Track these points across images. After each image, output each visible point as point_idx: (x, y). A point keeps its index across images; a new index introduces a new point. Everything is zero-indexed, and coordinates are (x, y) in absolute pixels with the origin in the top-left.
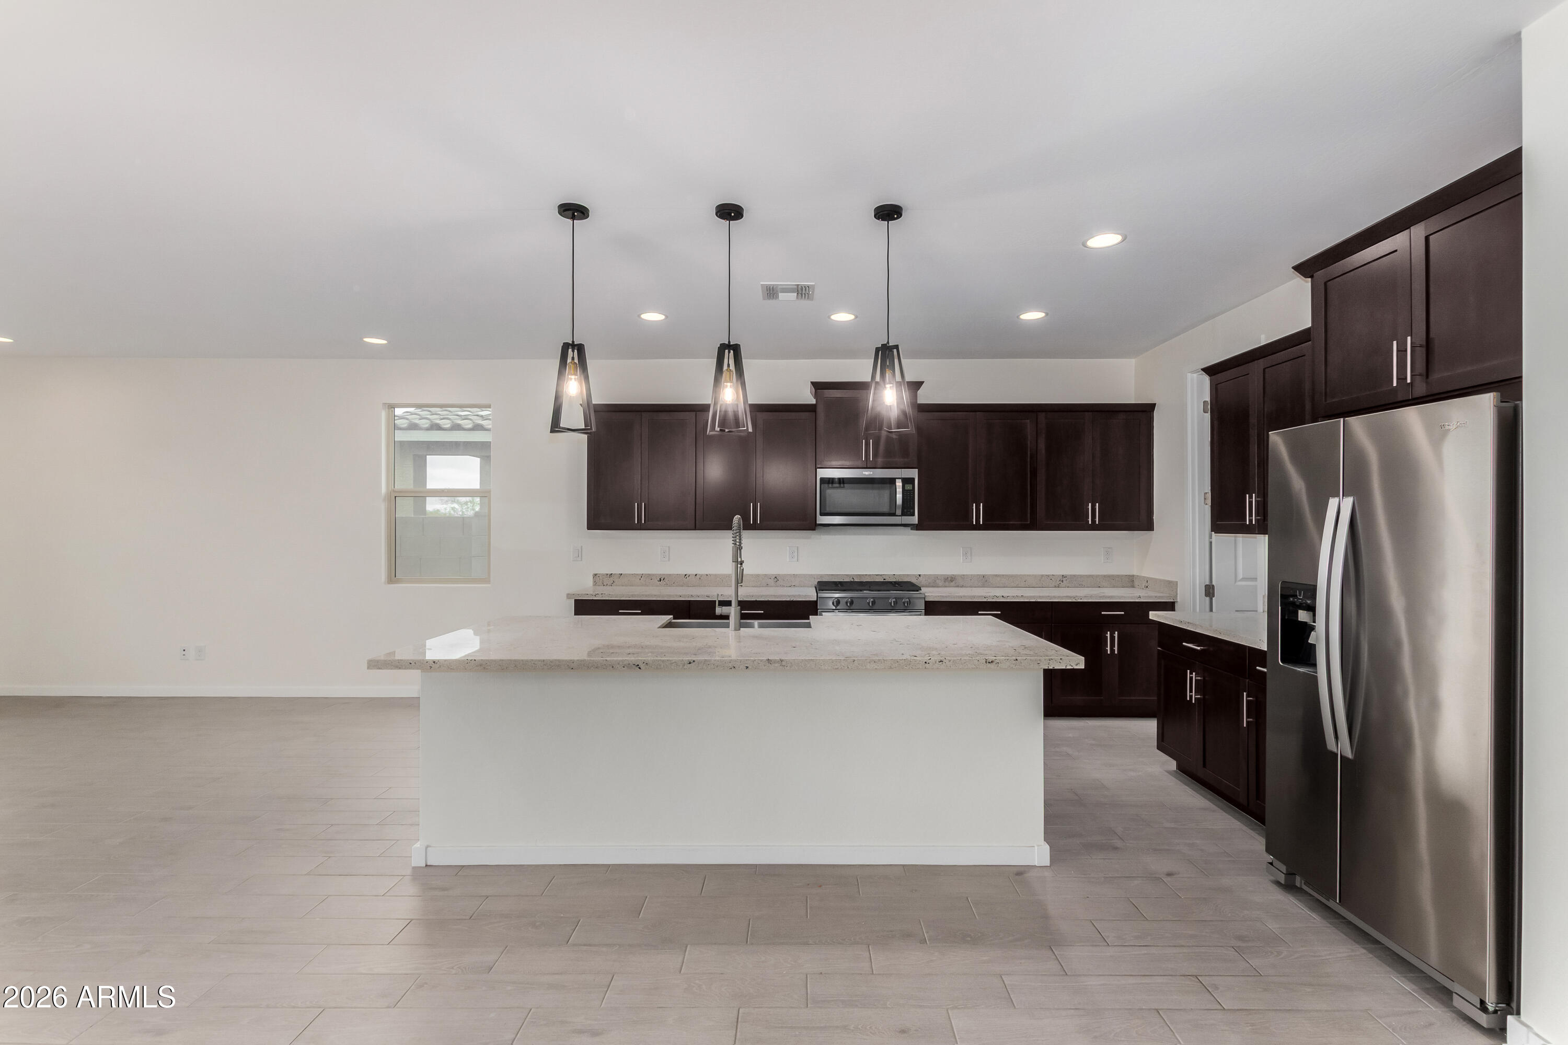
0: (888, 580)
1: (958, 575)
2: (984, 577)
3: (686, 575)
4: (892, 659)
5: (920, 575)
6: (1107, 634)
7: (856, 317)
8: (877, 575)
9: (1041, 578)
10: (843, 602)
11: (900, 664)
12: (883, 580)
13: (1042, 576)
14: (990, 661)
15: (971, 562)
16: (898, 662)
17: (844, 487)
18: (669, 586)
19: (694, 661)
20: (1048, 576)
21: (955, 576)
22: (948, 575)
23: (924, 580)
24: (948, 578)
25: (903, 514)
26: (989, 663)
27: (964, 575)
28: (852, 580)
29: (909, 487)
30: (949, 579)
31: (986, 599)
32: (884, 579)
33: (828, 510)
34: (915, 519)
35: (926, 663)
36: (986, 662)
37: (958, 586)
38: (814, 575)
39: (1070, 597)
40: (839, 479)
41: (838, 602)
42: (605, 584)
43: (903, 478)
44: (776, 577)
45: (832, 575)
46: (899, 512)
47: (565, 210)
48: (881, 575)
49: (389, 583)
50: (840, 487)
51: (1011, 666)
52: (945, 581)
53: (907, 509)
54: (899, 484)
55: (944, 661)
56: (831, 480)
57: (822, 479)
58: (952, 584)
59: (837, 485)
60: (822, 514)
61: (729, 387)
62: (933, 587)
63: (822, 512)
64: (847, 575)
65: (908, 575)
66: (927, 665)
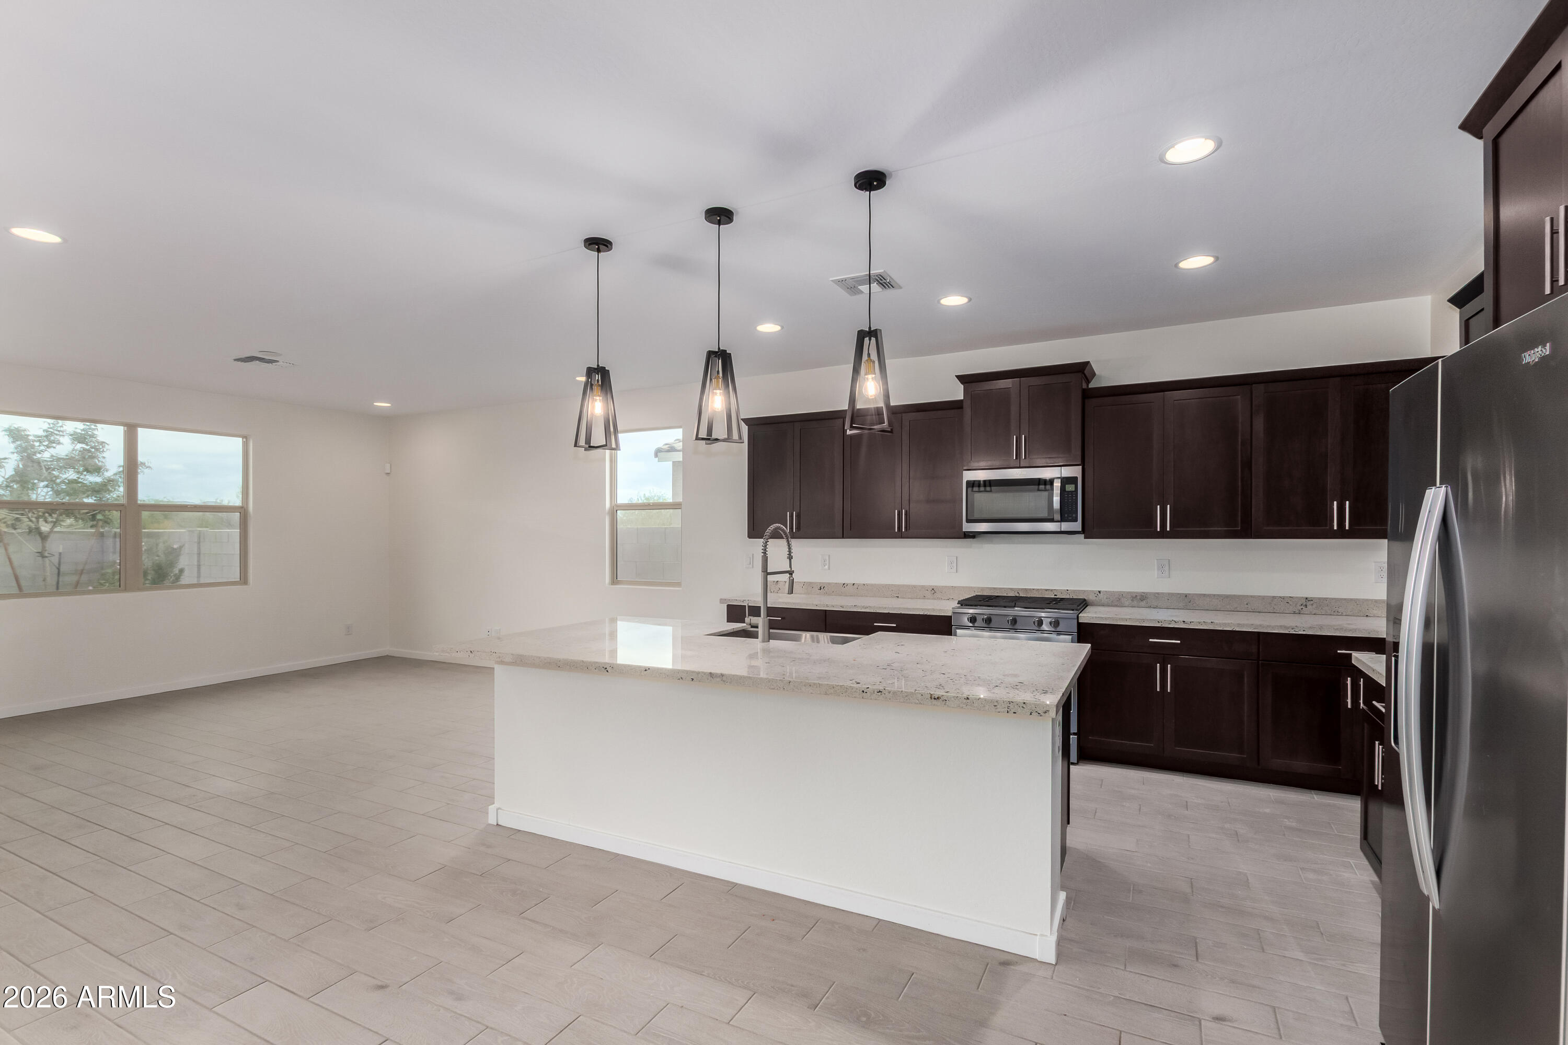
0: (1060, 596)
1: (1150, 593)
2: (1186, 596)
3: (844, 584)
4: (828, 684)
5: (1100, 592)
6: (1347, 681)
7: (970, 300)
8: (1046, 590)
9: (1272, 601)
10: (979, 619)
11: (836, 691)
12: (1053, 596)
13: (1274, 597)
14: (936, 698)
15: (1169, 577)
16: (833, 688)
17: (991, 491)
18: (829, 595)
19: (649, 669)
20: (1283, 598)
21: (1147, 593)
22: (1137, 593)
23: (1105, 597)
24: (1136, 596)
25: (1063, 519)
26: (935, 699)
27: (1158, 593)
28: (1018, 595)
29: (1070, 488)
30: (1138, 597)
31: (1160, 624)
32: (1055, 595)
33: (976, 516)
34: (1077, 526)
35: (863, 691)
36: (931, 697)
37: (1150, 607)
38: (975, 587)
39: (1286, 628)
40: (985, 481)
41: (973, 619)
42: (772, 591)
43: (1064, 478)
44: (933, 589)
45: (994, 588)
46: (1057, 517)
47: (590, 244)
48: (1052, 590)
49: (612, 584)
50: (986, 491)
51: (961, 706)
52: (1132, 600)
53: (1066, 513)
54: (1057, 484)
55: (883, 691)
56: (977, 483)
57: (968, 483)
58: (1143, 603)
59: (982, 489)
60: (968, 521)
61: (718, 394)
62: (1116, 606)
63: (969, 518)
64: (1012, 589)
65: (1085, 591)
66: (864, 694)
